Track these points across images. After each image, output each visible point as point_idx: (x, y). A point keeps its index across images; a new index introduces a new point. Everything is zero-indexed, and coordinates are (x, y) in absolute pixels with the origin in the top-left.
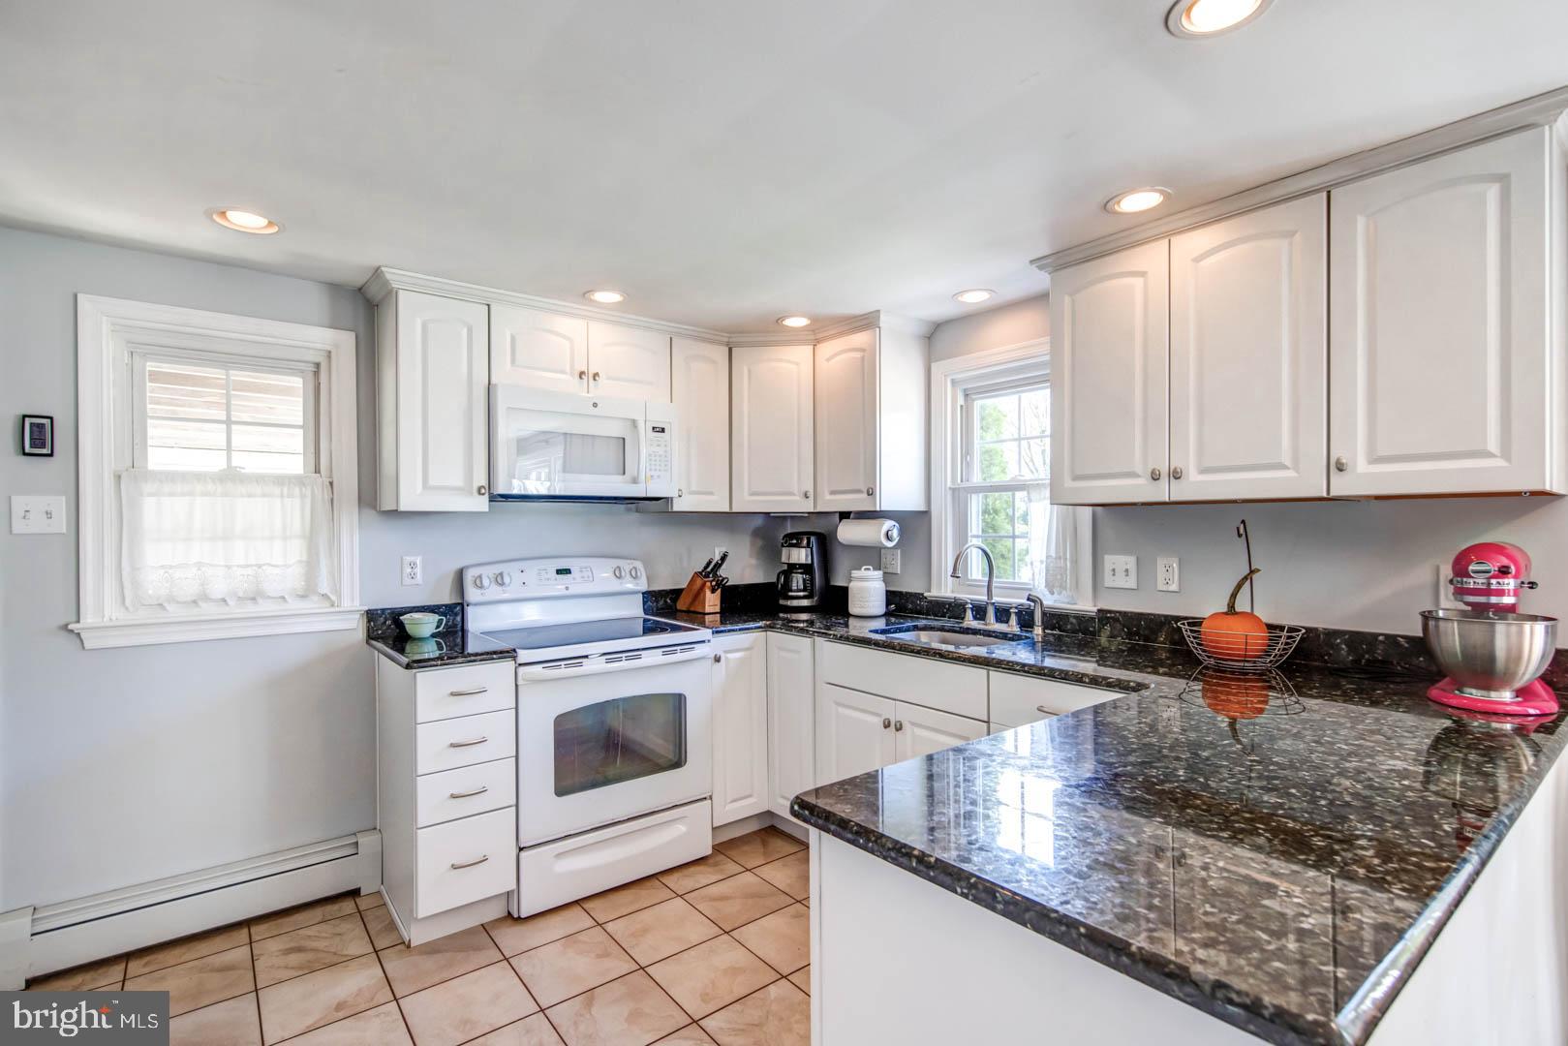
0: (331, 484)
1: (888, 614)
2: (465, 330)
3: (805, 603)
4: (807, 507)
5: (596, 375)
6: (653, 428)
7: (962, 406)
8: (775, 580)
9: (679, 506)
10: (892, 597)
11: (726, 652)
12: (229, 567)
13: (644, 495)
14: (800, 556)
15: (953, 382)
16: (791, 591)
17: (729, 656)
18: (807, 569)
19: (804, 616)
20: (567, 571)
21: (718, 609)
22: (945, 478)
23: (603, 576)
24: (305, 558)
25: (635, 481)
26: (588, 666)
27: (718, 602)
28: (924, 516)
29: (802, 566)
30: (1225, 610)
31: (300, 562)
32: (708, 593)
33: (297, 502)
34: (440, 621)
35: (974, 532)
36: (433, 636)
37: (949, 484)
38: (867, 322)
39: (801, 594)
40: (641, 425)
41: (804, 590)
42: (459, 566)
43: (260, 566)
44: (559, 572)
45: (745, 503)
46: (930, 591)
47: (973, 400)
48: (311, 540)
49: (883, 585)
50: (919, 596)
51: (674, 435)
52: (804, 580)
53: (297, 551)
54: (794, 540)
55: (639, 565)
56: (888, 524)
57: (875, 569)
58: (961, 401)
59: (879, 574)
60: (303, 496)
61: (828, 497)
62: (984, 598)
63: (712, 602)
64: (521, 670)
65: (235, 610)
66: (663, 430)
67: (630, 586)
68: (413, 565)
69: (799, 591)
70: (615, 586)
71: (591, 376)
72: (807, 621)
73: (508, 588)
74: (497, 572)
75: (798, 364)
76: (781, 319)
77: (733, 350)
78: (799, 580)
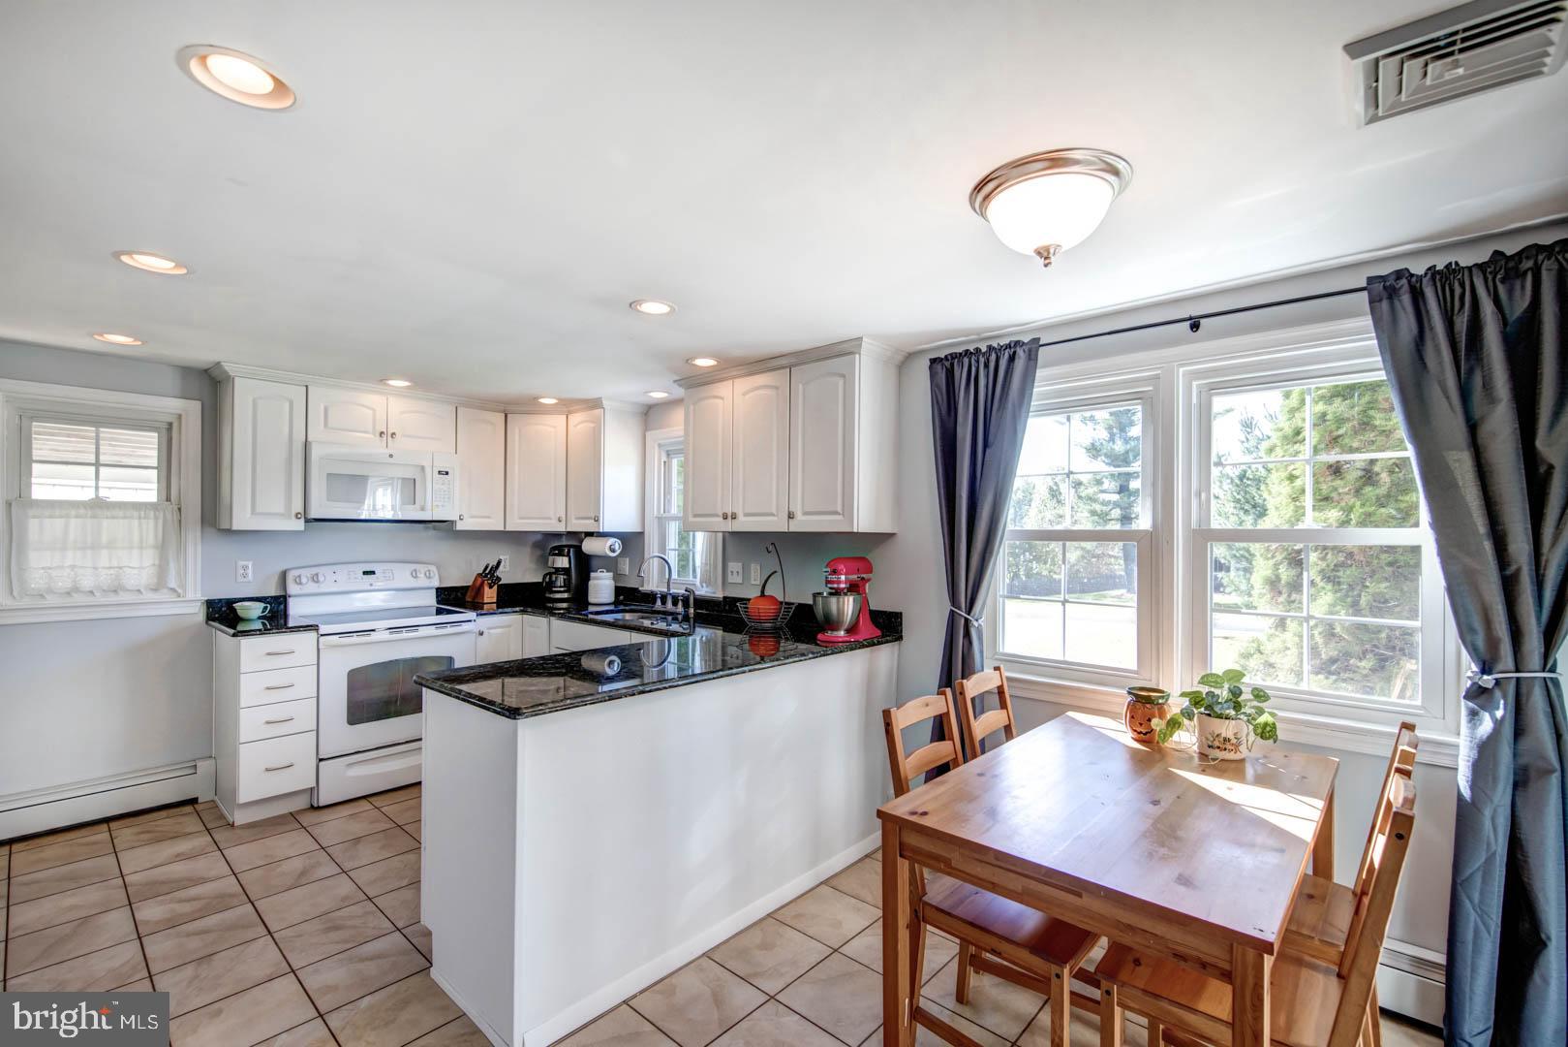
0: (180, 509)
1: (616, 603)
2: (287, 405)
3: (566, 595)
4: (561, 528)
5: (393, 434)
6: (439, 472)
7: (665, 462)
8: (540, 580)
9: (460, 526)
10: (619, 590)
11: (489, 628)
12: (95, 568)
13: (430, 519)
14: (562, 562)
15: (660, 446)
16: (555, 587)
17: (492, 631)
18: (566, 571)
19: (565, 605)
20: (373, 573)
21: (495, 599)
22: (654, 509)
23: (402, 576)
24: (157, 562)
25: (423, 509)
26: (374, 636)
27: (495, 596)
28: (641, 535)
29: (564, 569)
30: (759, 594)
31: (154, 565)
32: (486, 588)
33: (151, 522)
34: (266, 608)
35: (673, 547)
36: (260, 618)
37: (655, 514)
38: (595, 404)
39: (562, 589)
40: (428, 470)
41: (564, 587)
42: (285, 568)
43: (121, 568)
44: (365, 573)
45: (515, 525)
46: (642, 586)
47: (673, 458)
48: (162, 548)
49: (613, 582)
50: (636, 590)
51: (455, 474)
52: (564, 580)
53: (150, 558)
54: (559, 551)
55: (433, 568)
56: (611, 541)
57: (608, 571)
58: (664, 458)
59: (611, 574)
60: (156, 518)
61: (574, 521)
62: (665, 590)
63: (490, 595)
64: (322, 639)
65: (100, 599)
66: (447, 473)
67: (422, 582)
68: (245, 568)
69: (561, 587)
70: (413, 583)
71: (389, 434)
72: (565, 609)
73: (322, 585)
74: (314, 573)
75: (555, 427)
76: (536, 398)
77: (509, 416)
78: (561, 580)
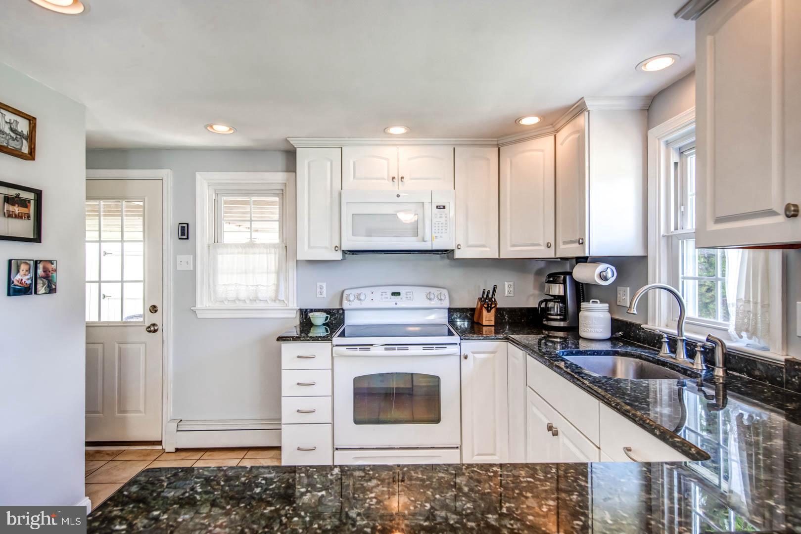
0: (286, 247)
1: (613, 340)
2: (329, 164)
3: (562, 324)
4: (550, 254)
5: (402, 178)
6: (437, 207)
7: (676, 164)
8: (537, 306)
9: (458, 255)
10: (616, 325)
11: (473, 353)
12: (247, 286)
13: (430, 248)
14: (557, 290)
15: (667, 144)
16: (552, 315)
17: (476, 355)
18: (562, 299)
19: (561, 334)
20: (399, 294)
21: (493, 323)
22: (660, 227)
23: (418, 297)
24: (276, 283)
25: (423, 240)
26: (373, 351)
27: (493, 318)
28: (643, 259)
29: (559, 297)
31: (274, 284)
32: (485, 312)
33: (273, 256)
34: (327, 317)
35: (691, 275)
36: (324, 324)
37: (662, 232)
38: (578, 109)
39: (559, 317)
40: (427, 206)
41: (559, 315)
42: (341, 290)
43: (257, 286)
44: (393, 294)
45: (508, 252)
46: (647, 324)
47: (687, 156)
48: (278, 273)
49: (608, 315)
50: (638, 327)
51: (451, 210)
52: (561, 308)
53: (273, 278)
54: (553, 278)
55: (445, 292)
56: (602, 267)
57: (602, 302)
58: (674, 158)
59: (606, 306)
60: (275, 253)
61: (564, 247)
62: (675, 332)
63: (488, 318)
64: (335, 348)
65: (249, 305)
66: (444, 207)
67: (435, 303)
68: (321, 287)
69: (557, 315)
70: (427, 304)
71: (400, 178)
72: (561, 338)
73: (364, 302)
74: (359, 293)
75: (542, 151)
76: (517, 121)
77: (501, 149)
78: (556, 307)
